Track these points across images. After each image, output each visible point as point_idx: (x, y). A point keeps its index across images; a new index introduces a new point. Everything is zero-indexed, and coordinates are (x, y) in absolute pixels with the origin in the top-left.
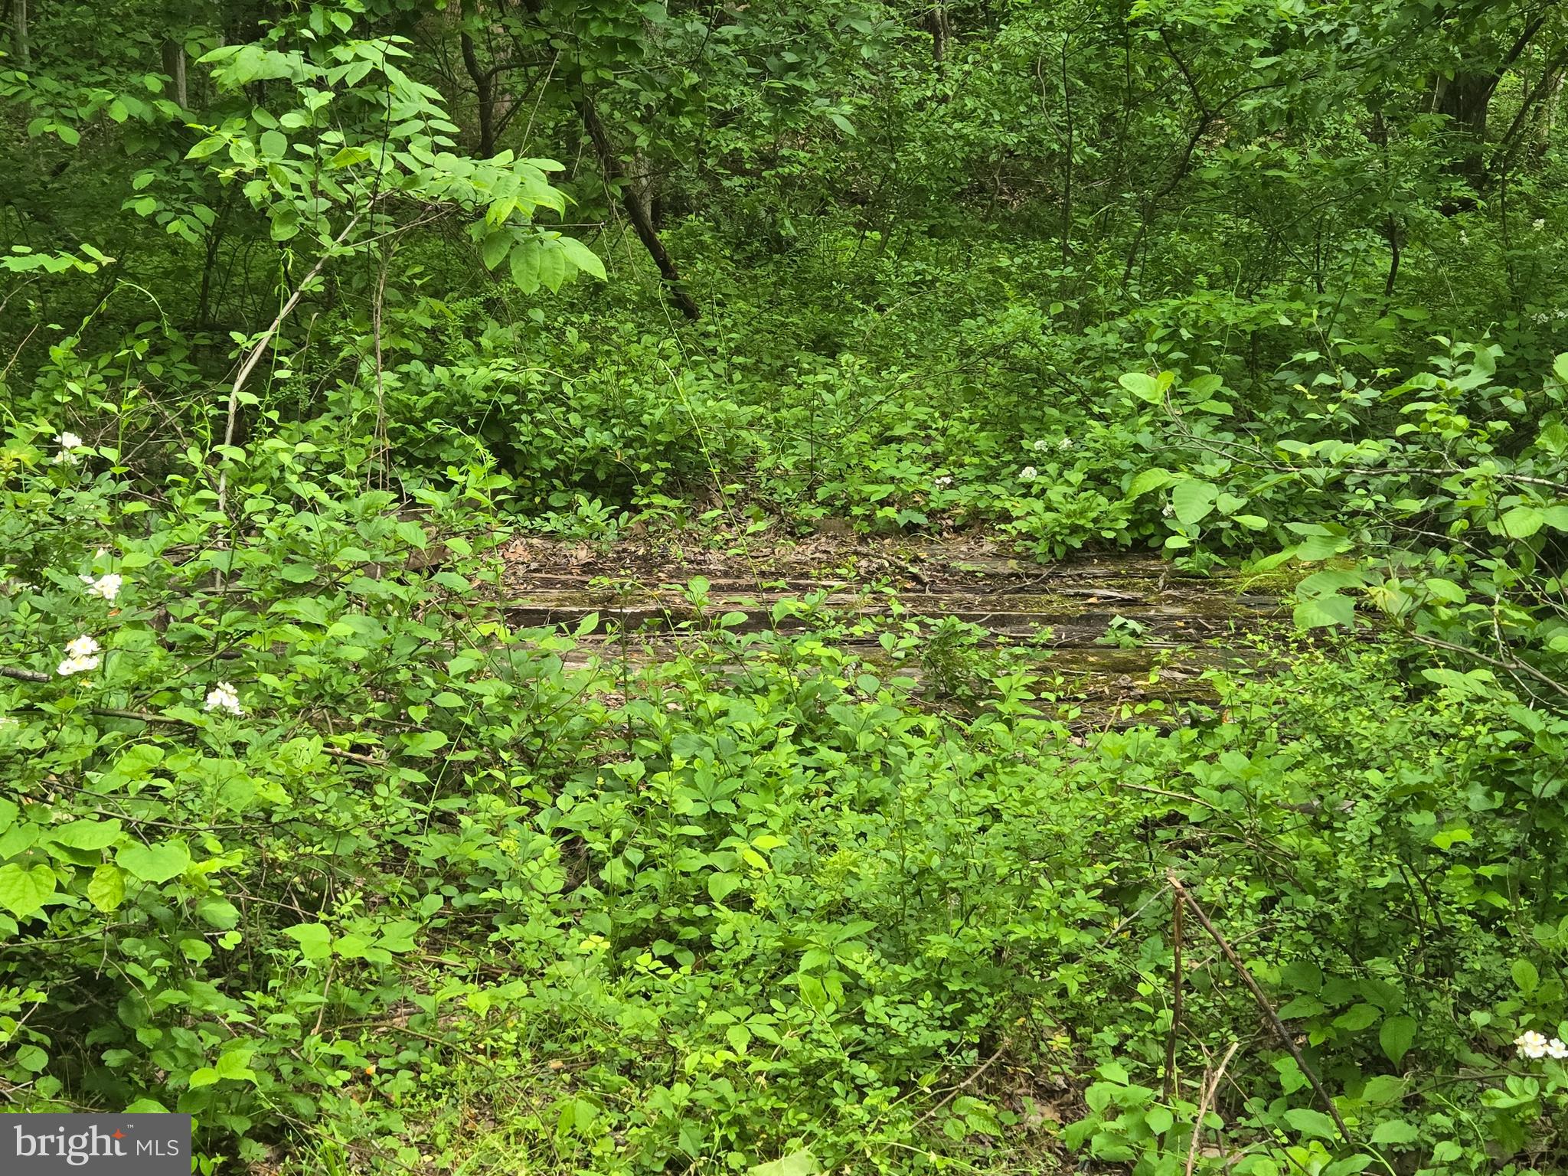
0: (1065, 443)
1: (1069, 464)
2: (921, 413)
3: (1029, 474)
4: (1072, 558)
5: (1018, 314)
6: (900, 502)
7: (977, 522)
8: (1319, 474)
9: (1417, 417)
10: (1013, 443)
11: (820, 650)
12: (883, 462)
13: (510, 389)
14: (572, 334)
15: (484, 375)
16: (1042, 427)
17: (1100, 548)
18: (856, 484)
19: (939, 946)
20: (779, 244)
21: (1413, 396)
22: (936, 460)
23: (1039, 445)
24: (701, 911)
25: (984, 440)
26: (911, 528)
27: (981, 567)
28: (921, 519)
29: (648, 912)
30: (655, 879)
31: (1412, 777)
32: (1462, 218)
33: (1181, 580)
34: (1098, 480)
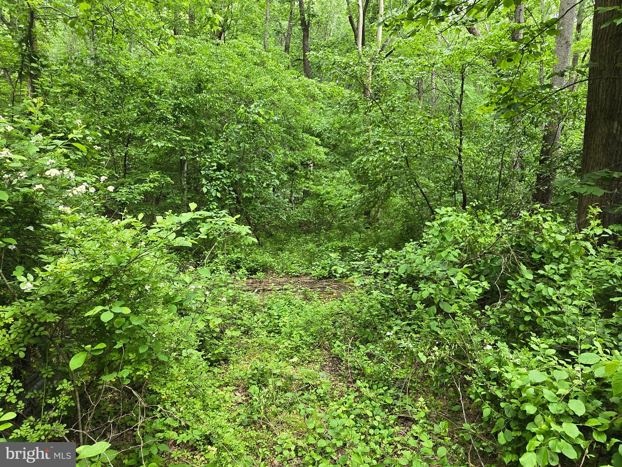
0: (318, 263)
1: (319, 266)
2: (297, 259)
3: (313, 268)
4: (320, 279)
5: (311, 245)
6: (296, 272)
7: (306, 274)
8: (356, 266)
9: (367, 258)
10: (311, 263)
11: (290, 293)
12: (293, 266)
13: (239, 258)
14: (248, 250)
15: (236, 256)
16: (315, 261)
17: (324, 278)
18: (289, 270)
19: (312, 330)
20: (271, 235)
21: (366, 256)
22: (300, 266)
23: (315, 263)
24: (278, 328)
25: (306, 263)
26: (297, 276)
27: (308, 281)
28: (299, 275)
29: (271, 329)
30: (272, 324)
31: (371, 304)
32: (369, 230)
33: (335, 281)
34: (323, 268)
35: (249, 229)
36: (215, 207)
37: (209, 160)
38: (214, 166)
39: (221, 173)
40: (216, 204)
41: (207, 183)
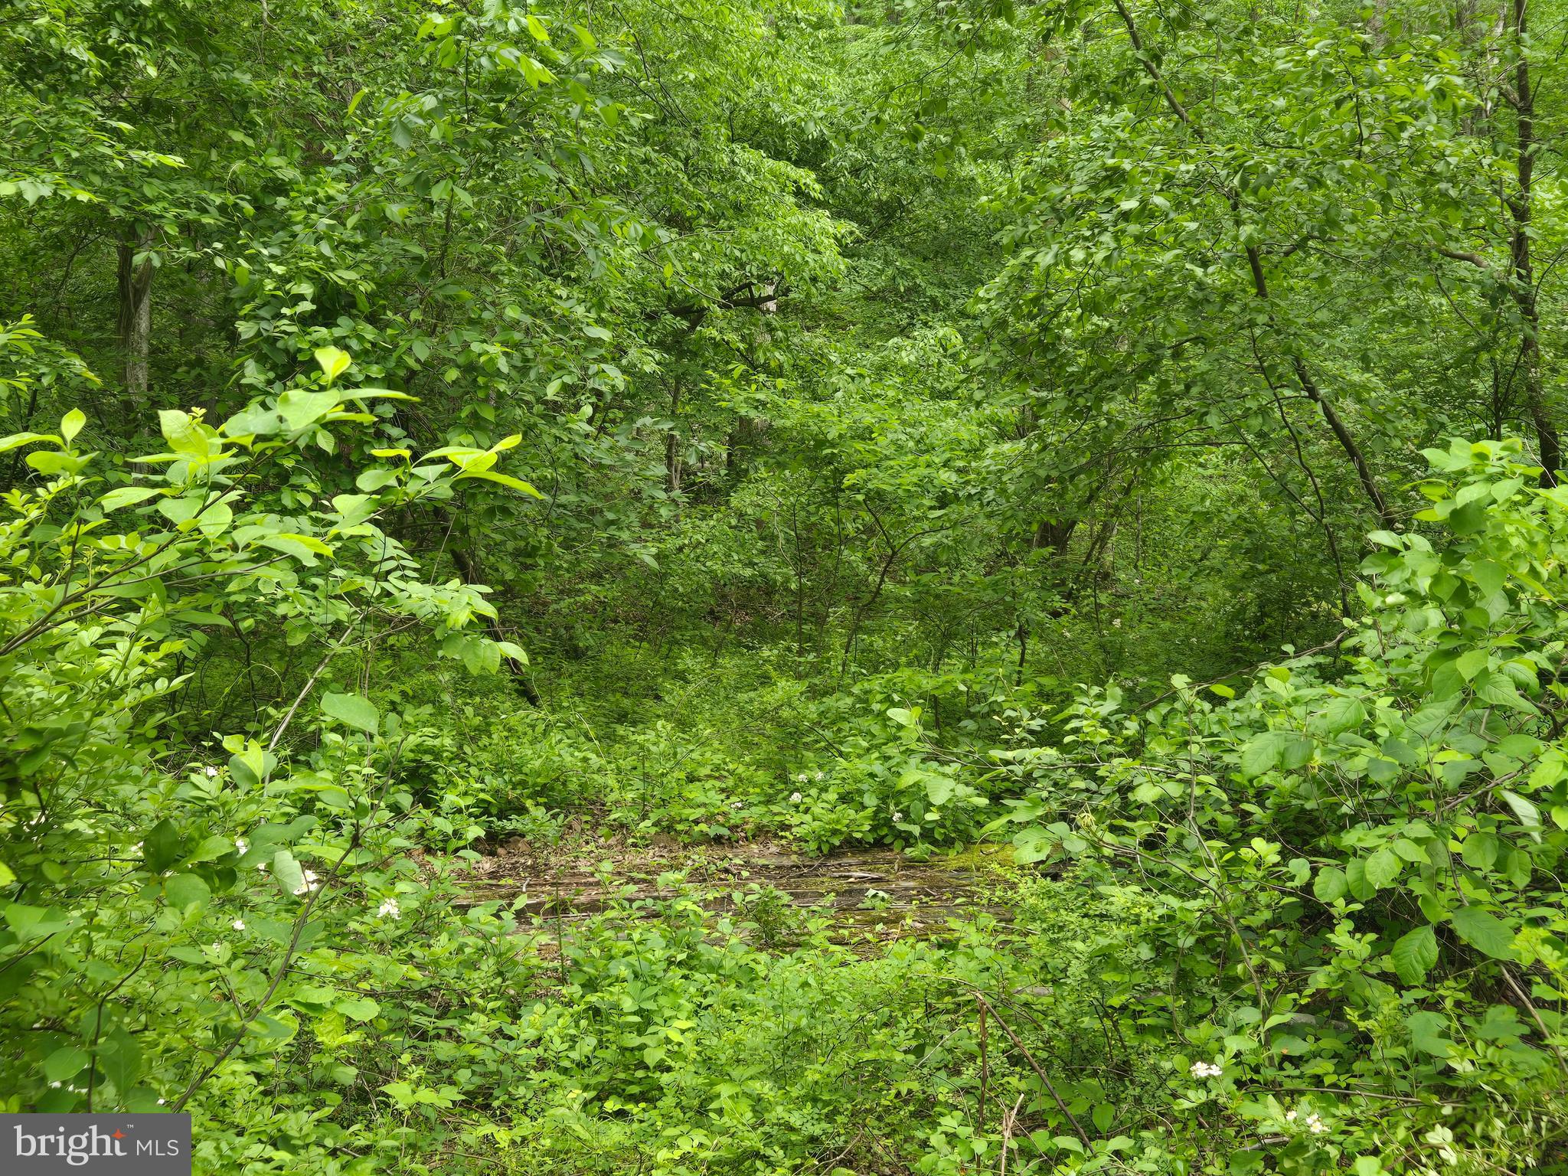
0: (819, 775)
1: (824, 789)
2: (717, 759)
3: (796, 797)
4: (834, 852)
5: (785, 687)
6: (709, 819)
7: (761, 833)
8: (1019, 770)
9: (1076, 731)
10: (783, 778)
11: (691, 906)
12: (694, 792)
13: (430, 751)
14: (469, 711)
15: (413, 740)
16: (802, 766)
17: (853, 845)
18: (675, 810)
19: (812, 1075)
20: (575, 654)
21: (1067, 721)
22: (727, 792)
23: (802, 777)
24: (640, 1074)
25: (762, 776)
26: (718, 840)
27: (772, 862)
28: (725, 832)
29: (603, 1078)
30: (609, 1054)
31: (1103, 941)
32: (1064, 619)
33: (910, 864)
34: (844, 798)
35: (486, 597)
36: (307, 501)
37: (279, 270)
38: (301, 298)
39: (338, 332)
40: (311, 486)
41: (270, 382)
